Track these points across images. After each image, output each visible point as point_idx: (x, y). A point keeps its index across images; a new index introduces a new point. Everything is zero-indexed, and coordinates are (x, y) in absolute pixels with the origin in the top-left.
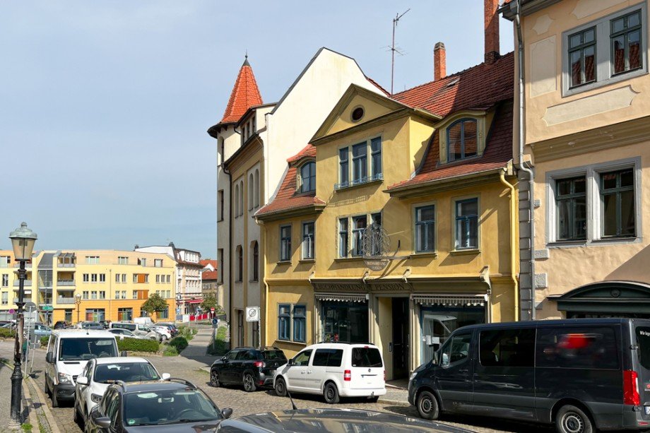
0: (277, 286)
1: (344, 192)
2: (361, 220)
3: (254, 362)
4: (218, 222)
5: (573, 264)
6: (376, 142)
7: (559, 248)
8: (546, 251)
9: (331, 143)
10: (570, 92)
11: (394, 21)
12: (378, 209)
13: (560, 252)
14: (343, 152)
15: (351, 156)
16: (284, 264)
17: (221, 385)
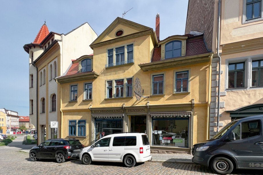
2: (120, 82)
3: (64, 146)
4: (30, 88)
5: (239, 98)
6: (131, 46)
7: (232, 91)
8: (225, 92)
9: (103, 47)
12: (130, 76)
13: (233, 93)
14: (110, 51)
15: (114, 53)
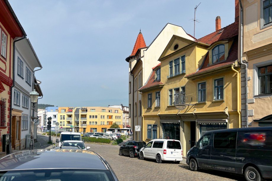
0: (147, 117)
1: (171, 79)
2: (177, 90)
3: (133, 146)
4: (129, 94)
5: (266, 105)
6: (183, 57)
7: (259, 98)
8: (253, 99)
9: (167, 60)
10: (264, 27)
11: (195, 9)
12: (183, 85)
13: (260, 100)
14: (171, 63)
15: (174, 64)
16: (149, 109)
17: (123, 155)
